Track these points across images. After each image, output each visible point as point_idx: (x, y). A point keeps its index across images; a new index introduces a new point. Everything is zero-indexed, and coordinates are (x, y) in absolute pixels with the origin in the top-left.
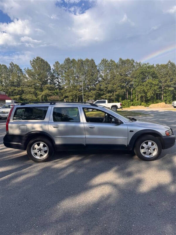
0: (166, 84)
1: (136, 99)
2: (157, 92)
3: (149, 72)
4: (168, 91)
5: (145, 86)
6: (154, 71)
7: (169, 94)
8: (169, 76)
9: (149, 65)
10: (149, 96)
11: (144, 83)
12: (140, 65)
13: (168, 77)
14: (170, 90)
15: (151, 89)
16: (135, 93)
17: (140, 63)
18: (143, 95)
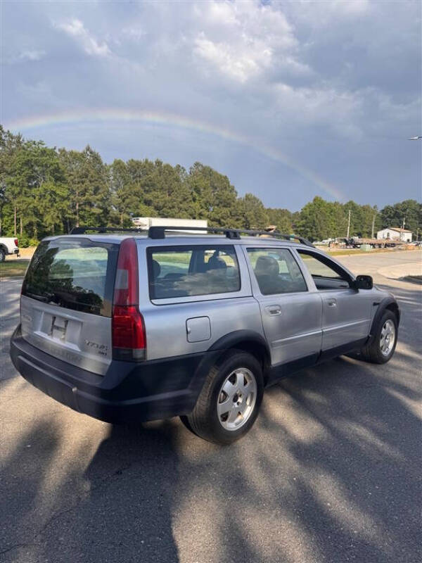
0: (85, 198)
1: (14, 228)
2: (67, 216)
3: (46, 165)
4: (90, 215)
5: (37, 197)
6: (57, 164)
7: (91, 222)
8: (90, 181)
9: (44, 146)
10: (50, 224)
11: (34, 191)
12: (19, 142)
13: (89, 183)
14: (93, 214)
15: (52, 206)
16: (11, 214)
17: (19, 137)
18: (35, 219)
